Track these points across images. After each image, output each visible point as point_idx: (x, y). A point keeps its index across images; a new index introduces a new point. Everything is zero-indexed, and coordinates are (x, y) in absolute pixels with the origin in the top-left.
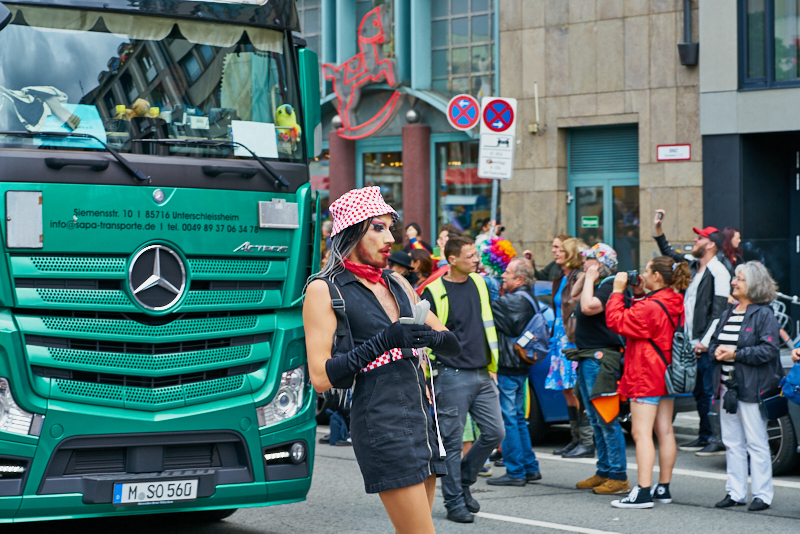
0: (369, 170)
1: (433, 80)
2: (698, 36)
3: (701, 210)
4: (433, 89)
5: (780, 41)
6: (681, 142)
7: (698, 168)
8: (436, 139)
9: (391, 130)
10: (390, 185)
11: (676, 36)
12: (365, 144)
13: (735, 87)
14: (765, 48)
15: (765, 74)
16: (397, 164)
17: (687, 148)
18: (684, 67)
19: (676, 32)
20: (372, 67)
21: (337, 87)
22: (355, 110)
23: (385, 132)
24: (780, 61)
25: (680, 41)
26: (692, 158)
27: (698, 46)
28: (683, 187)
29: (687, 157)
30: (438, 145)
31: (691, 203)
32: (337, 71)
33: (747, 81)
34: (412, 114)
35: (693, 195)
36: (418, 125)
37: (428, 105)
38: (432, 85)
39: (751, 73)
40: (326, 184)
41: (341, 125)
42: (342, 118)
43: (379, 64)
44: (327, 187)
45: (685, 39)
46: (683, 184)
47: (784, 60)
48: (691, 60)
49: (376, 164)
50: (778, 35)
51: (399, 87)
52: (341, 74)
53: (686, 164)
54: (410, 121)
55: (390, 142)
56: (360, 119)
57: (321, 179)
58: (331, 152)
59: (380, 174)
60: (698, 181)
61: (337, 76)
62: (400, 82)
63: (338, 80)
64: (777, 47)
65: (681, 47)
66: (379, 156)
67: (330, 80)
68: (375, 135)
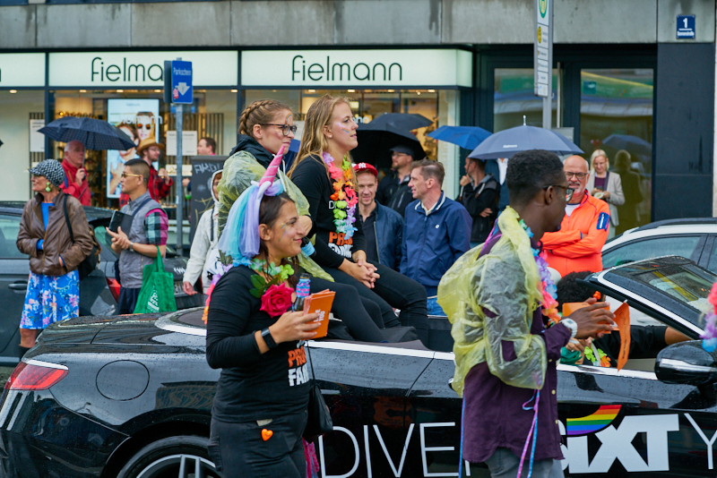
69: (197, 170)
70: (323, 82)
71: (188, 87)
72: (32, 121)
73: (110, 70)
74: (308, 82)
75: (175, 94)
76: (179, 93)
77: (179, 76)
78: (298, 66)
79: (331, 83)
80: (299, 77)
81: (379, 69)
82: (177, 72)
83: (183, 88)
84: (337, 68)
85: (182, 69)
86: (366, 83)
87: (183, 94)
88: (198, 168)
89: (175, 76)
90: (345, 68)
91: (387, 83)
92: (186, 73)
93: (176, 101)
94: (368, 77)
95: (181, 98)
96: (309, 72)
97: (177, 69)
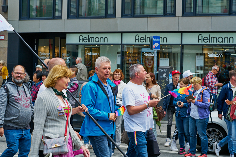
2: (8, 4)
3: (7, 55)
5: (32, 6)
6: (2, 35)
7: (7, 42)
11: (1, 3)
13: (18, 19)
14: (27, 8)
15: (27, 16)
17: (3, 36)
18: (3, 12)
19: (1, 2)
24: (32, 12)
25: (2, 5)
26: (5, 39)
27: (8, 6)
28: (2, 48)
29: (3, 39)
31: (4, 53)
33: (21, 17)
35: (5, 50)
39: (23, 15)
45: (4, 4)
46: (2, 47)
47: (33, 12)
48: (5, 11)
50: (31, 4)
53: (3, 41)
60: (6, 46)
64: (31, 8)
65: (2, 6)
69: (160, 71)
70: (208, 43)
71: (159, 45)
72: (118, 55)
73: (141, 39)
74: (203, 43)
75: (154, 47)
76: (155, 46)
77: (155, 41)
78: (200, 38)
79: (210, 43)
80: (200, 41)
81: (226, 39)
82: (154, 40)
83: (157, 45)
84: (213, 38)
85: (156, 39)
86: (222, 43)
87: (156, 47)
88: (160, 70)
89: (154, 41)
90: (215, 38)
91: (229, 43)
92: (158, 40)
93: (154, 49)
94: (222, 42)
95: (156, 48)
96: (204, 40)
97: (155, 39)
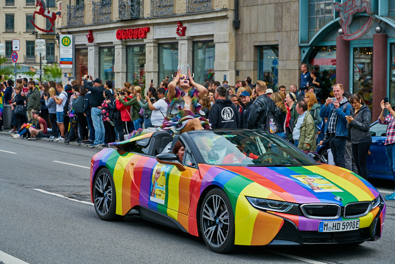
0: (355, 56)
1: (389, 12)
4: (389, 16)
8: (391, 41)
9: (368, 36)
10: (363, 63)
12: (355, 43)
16: (370, 53)
20: (359, 4)
21: (341, 14)
22: (350, 26)
23: (365, 37)
30: (391, 44)
32: (341, 6)
34: (378, 28)
36: (382, 33)
37: (387, 24)
38: (388, 14)
40: (332, 63)
41: (343, 33)
42: (343, 30)
43: (362, 3)
44: (333, 64)
49: (357, 53)
51: (372, 15)
52: (343, 8)
54: (377, 32)
55: (367, 42)
56: (352, 30)
57: (331, 61)
58: (337, 47)
59: (359, 58)
61: (341, 9)
62: (373, 12)
63: (341, 11)
66: (358, 49)
67: (338, 11)
68: (359, 39)
